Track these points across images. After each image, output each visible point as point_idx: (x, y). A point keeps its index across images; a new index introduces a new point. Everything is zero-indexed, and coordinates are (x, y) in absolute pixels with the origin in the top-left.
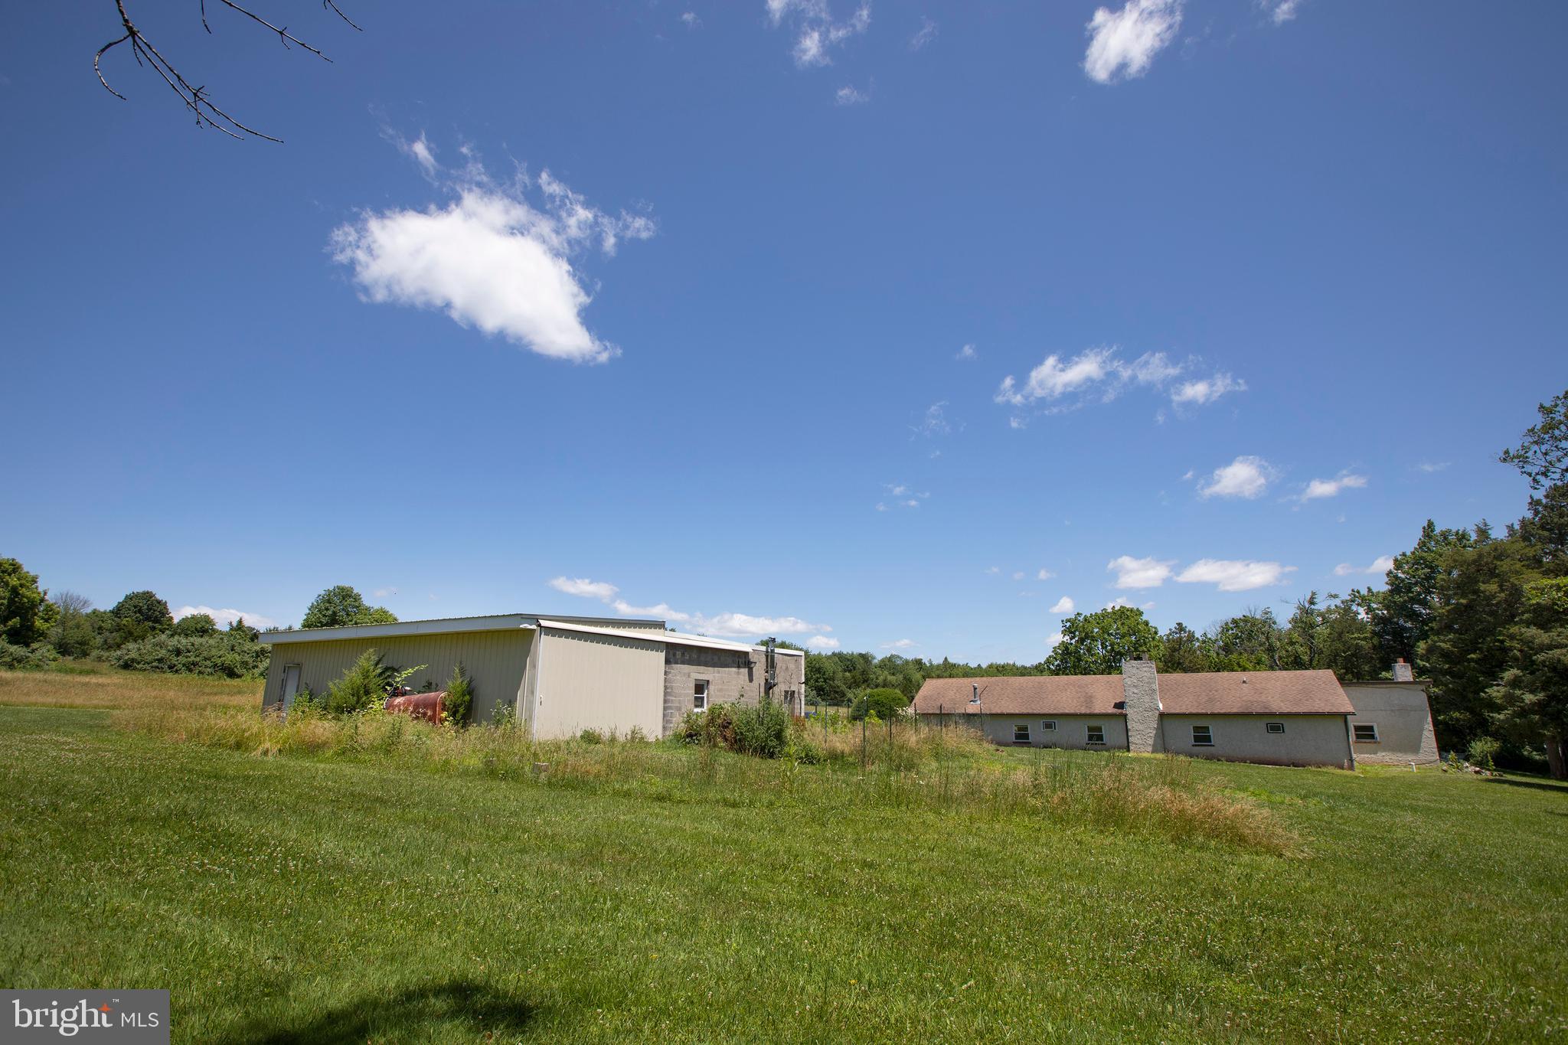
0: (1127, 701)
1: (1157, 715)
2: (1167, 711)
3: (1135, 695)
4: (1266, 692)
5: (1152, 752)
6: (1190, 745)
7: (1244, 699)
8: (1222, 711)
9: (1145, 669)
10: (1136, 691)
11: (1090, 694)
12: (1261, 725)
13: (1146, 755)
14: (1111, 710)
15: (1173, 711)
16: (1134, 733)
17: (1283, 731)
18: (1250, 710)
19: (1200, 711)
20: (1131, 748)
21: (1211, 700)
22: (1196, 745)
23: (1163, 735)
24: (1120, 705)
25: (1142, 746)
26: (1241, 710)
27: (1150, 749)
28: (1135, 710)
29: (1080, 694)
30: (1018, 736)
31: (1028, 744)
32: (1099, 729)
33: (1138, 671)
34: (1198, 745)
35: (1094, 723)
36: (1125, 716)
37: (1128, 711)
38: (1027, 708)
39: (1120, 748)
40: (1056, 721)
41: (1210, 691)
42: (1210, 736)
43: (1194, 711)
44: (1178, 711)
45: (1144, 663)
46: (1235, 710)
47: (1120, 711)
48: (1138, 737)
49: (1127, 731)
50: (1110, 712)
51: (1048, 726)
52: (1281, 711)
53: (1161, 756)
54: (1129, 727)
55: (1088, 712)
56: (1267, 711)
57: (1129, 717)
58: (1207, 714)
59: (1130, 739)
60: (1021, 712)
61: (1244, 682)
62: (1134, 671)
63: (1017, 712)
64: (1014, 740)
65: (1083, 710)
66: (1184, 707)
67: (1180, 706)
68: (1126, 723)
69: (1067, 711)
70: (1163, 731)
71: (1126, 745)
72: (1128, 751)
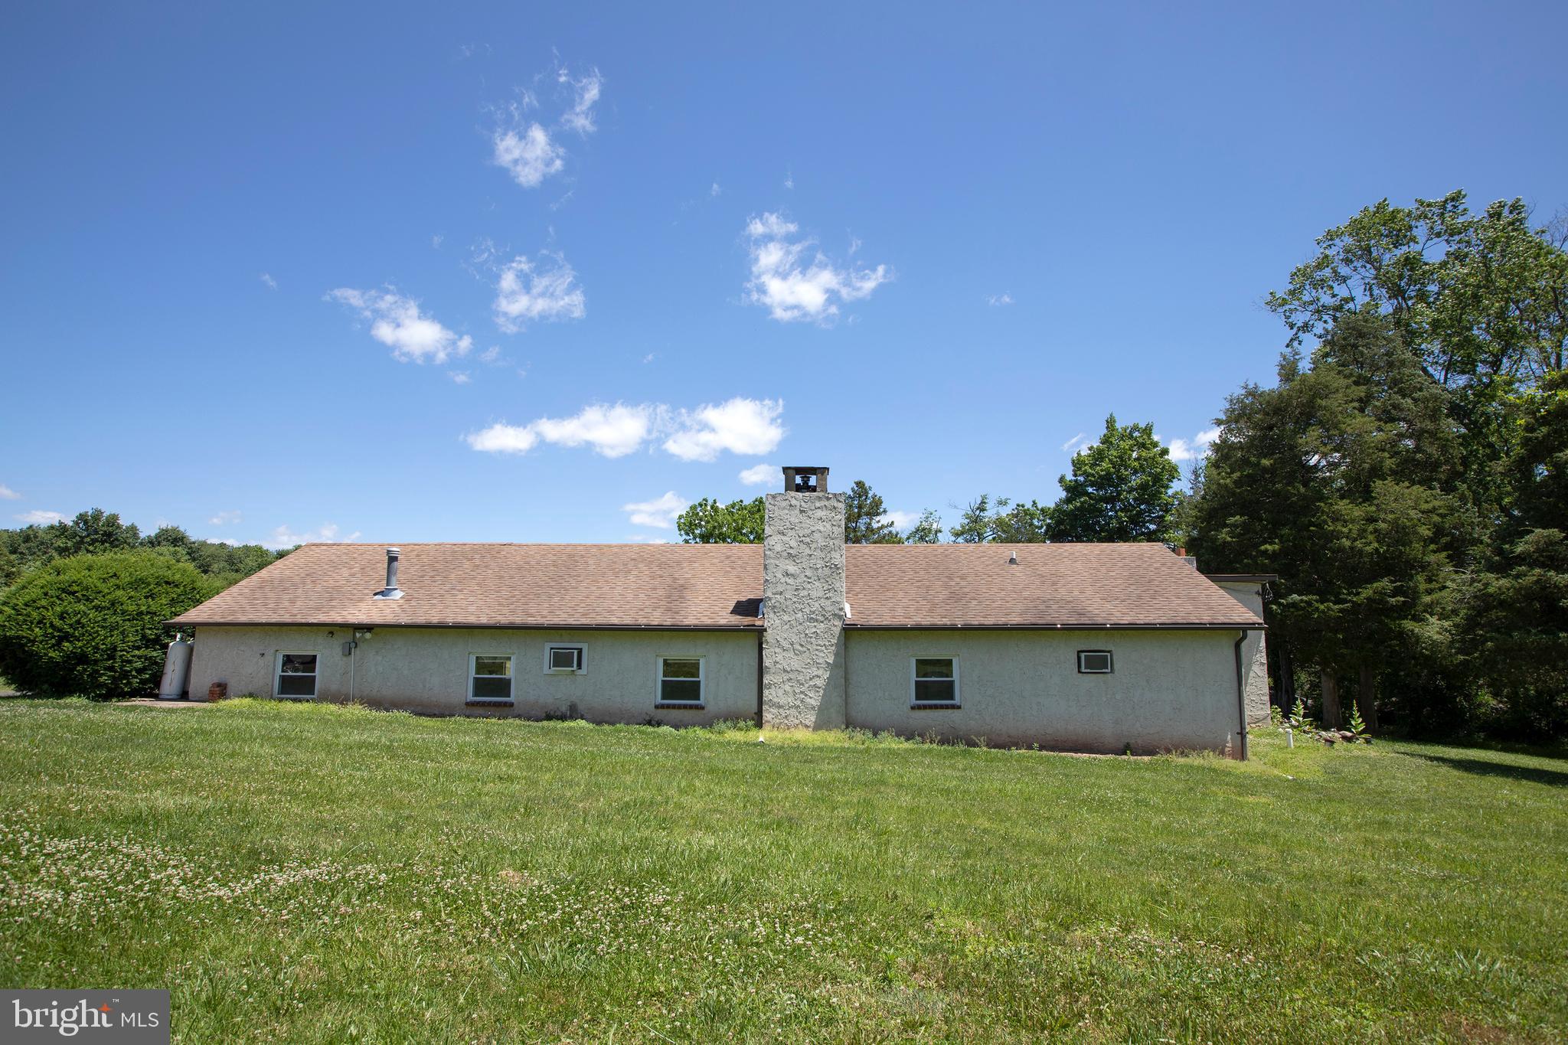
0: (769, 594)
1: (837, 631)
2: (860, 621)
3: (790, 581)
4: (1063, 581)
5: (817, 727)
6: (906, 708)
7: (1026, 594)
8: (990, 621)
9: (820, 513)
10: (792, 569)
11: (681, 582)
12: (1065, 654)
13: (803, 736)
14: (726, 618)
15: (874, 621)
16: (777, 679)
17: (1112, 671)
18: (1048, 620)
19: (938, 621)
20: (767, 716)
21: (955, 597)
22: (919, 707)
23: (846, 679)
24: (750, 607)
25: (793, 711)
26: (1029, 619)
27: (811, 718)
28: (786, 618)
29: (656, 582)
30: (480, 687)
31: (505, 710)
32: (692, 668)
33: (801, 517)
34: (925, 707)
35: (681, 651)
36: (761, 632)
37: (770, 621)
38: (513, 612)
39: (733, 718)
40: (585, 647)
41: (951, 579)
42: (953, 681)
43: (926, 621)
44: (887, 621)
45: (819, 498)
46: (1015, 619)
47: (747, 620)
48: (787, 688)
49: (761, 671)
50: (723, 622)
51: (561, 659)
52: (1114, 620)
53: (834, 738)
54: (767, 662)
55: (668, 622)
56: (1084, 620)
57: (769, 636)
58: (953, 629)
59: (766, 692)
60: (492, 622)
61: (1012, 561)
62: (794, 517)
63: (484, 620)
64: (471, 698)
65: (657, 618)
66: (900, 611)
67: (892, 610)
68: (761, 649)
69: (615, 620)
70: (846, 672)
71: (754, 708)
72: (759, 725)
